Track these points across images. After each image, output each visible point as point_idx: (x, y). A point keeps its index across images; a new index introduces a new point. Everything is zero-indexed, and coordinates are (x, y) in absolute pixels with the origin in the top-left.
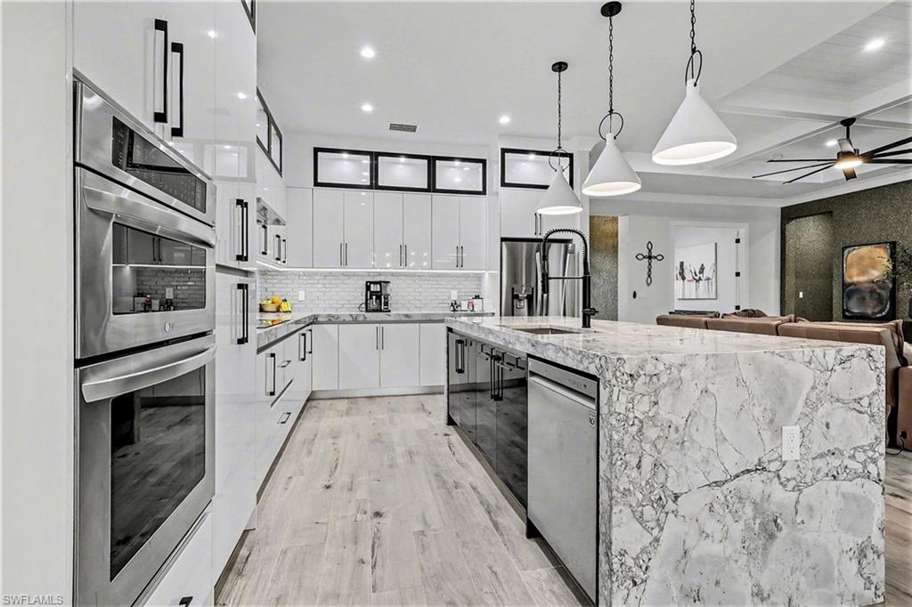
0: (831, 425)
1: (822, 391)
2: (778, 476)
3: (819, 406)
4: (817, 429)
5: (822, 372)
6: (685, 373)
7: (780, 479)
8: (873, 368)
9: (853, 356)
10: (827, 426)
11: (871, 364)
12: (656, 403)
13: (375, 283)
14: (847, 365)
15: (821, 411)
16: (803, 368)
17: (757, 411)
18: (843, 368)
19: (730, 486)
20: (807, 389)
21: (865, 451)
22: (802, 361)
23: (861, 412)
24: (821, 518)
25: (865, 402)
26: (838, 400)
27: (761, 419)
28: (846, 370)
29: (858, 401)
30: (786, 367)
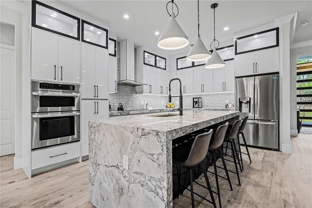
0: (140, 161)
1: (136, 146)
2: (123, 173)
3: (136, 151)
4: (135, 161)
5: (136, 137)
6: (100, 128)
7: (123, 174)
8: (159, 141)
9: (149, 133)
10: (139, 161)
11: (158, 139)
12: (95, 135)
13: (195, 98)
14: (147, 137)
15: (137, 154)
16: (130, 134)
17: (117, 146)
18: (145, 138)
19: (110, 169)
20: (131, 143)
21: (156, 181)
22: (129, 131)
23: (153, 161)
24: (137, 200)
25: (155, 157)
26: (143, 151)
27: (118, 149)
28: (146, 139)
29: (152, 155)
30: (125, 132)
